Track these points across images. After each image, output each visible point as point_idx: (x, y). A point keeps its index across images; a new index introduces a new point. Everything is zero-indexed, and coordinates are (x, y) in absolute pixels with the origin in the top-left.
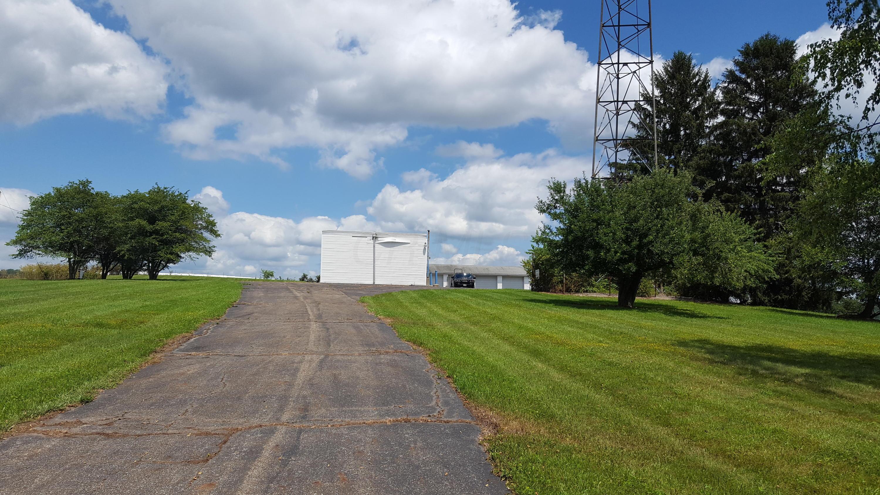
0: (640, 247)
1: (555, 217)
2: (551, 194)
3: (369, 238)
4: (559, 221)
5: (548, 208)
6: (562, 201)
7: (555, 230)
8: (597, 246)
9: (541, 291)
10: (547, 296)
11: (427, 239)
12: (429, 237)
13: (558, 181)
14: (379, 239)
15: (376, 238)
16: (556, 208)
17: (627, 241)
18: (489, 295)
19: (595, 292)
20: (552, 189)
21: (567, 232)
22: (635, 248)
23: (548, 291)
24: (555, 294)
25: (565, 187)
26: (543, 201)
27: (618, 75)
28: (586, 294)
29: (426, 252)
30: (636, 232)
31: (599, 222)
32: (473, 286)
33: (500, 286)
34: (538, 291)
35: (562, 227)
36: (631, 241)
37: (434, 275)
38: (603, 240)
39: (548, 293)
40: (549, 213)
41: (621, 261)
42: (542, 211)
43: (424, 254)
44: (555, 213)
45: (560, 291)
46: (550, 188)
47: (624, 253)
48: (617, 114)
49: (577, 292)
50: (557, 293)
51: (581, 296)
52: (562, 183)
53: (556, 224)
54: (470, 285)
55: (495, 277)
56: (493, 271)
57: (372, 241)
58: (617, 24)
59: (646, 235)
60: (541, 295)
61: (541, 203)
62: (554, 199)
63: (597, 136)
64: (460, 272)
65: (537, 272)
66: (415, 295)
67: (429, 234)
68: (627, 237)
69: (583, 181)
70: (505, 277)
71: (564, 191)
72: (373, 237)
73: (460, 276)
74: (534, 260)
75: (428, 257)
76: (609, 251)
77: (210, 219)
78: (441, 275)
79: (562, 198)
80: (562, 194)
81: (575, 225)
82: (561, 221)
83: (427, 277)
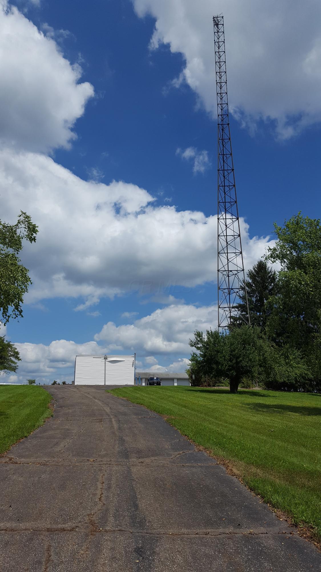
0: (237, 363)
1: (198, 348)
2: (196, 338)
3: (102, 358)
4: (199, 350)
5: (194, 344)
6: (201, 341)
7: (199, 355)
8: (217, 363)
9: (196, 386)
10: (198, 388)
11: (134, 358)
12: (135, 357)
13: (199, 331)
14: (108, 359)
15: (106, 358)
16: (198, 344)
17: (231, 360)
18: (168, 388)
19: (223, 386)
20: (196, 335)
21: (204, 356)
22: (234, 364)
23: (199, 386)
24: (203, 388)
25: (202, 334)
26: (192, 341)
27: (228, 275)
28: (218, 387)
29: (134, 366)
30: (234, 356)
31: (218, 352)
32: (160, 385)
33: (176, 384)
34: (194, 386)
35: (202, 353)
36: (232, 360)
37: (138, 379)
38: (221, 360)
39: (199, 387)
40: (195, 347)
41: (229, 370)
42: (192, 346)
43: (133, 367)
44: (198, 347)
45: (205, 386)
46: (195, 334)
47: (229, 366)
48: (229, 294)
49: (214, 386)
50: (203, 387)
51: (216, 388)
52: (201, 332)
53: (198, 352)
54: (158, 384)
55: (172, 379)
56: (171, 376)
57: (104, 360)
58: (227, 252)
59: (238, 358)
60: (195, 388)
61: (191, 341)
62: (197, 340)
63: (219, 305)
64: (152, 376)
65: (193, 376)
66: (131, 389)
67: (135, 355)
68: (231, 358)
69: (210, 332)
70: (179, 379)
71: (202, 336)
72: (105, 358)
73: (152, 379)
74: (192, 369)
75: (135, 369)
76: (223, 365)
77: (16, 350)
78: (141, 379)
79: (201, 339)
80: (201, 338)
81: (207, 353)
82: (200, 351)
83: (135, 380)
